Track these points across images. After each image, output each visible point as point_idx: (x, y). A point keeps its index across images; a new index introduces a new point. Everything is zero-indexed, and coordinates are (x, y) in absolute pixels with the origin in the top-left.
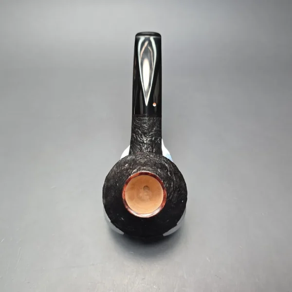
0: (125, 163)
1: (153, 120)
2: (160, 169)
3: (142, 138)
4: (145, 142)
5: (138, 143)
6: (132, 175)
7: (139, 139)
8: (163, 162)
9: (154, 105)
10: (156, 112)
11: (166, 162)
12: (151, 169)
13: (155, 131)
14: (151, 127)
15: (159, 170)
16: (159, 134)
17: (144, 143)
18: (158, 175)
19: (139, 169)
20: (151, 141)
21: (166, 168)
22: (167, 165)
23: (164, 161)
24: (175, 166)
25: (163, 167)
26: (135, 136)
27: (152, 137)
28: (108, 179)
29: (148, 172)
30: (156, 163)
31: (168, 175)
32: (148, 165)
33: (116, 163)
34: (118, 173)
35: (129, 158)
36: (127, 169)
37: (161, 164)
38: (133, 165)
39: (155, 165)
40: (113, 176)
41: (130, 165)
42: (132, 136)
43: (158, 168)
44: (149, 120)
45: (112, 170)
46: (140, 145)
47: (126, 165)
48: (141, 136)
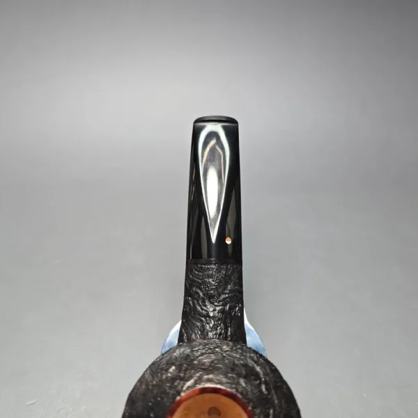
0: (170, 364)
1: (227, 270)
2: (245, 377)
3: (205, 306)
4: (211, 314)
5: (198, 316)
6: (183, 394)
7: (199, 308)
8: (251, 363)
9: (229, 241)
10: (231, 256)
11: (256, 362)
12: (224, 380)
13: (231, 291)
14: (223, 283)
15: (242, 382)
16: (237, 297)
17: (209, 317)
18: (242, 394)
19: (199, 380)
20: (222, 311)
21: (257, 376)
22: (258, 369)
23: (252, 358)
24: (275, 371)
25: (250, 375)
26: (191, 302)
27: (224, 305)
28: (131, 401)
29: (219, 386)
30: (234, 364)
31: (261, 391)
32: (218, 369)
33: (150, 363)
34: (153, 386)
35: (177, 353)
36: (173, 379)
37: (246, 366)
38: (186, 370)
39: (233, 370)
40: (144, 395)
41: (179, 368)
42: (186, 302)
43: (239, 375)
44: (219, 271)
45: (141, 381)
46: (202, 321)
47: (171, 370)
48: (204, 301)
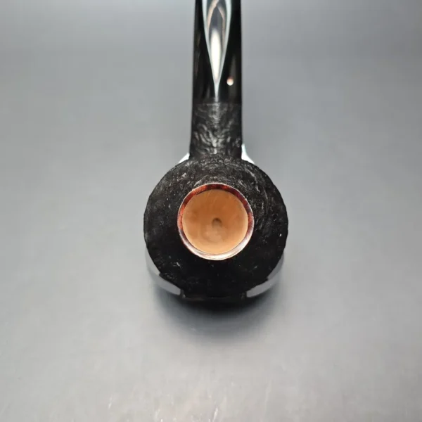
0: (181, 172)
1: (229, 108)
2: (243, 179)
3: (209, 138)
4: (215, 145)
5: (203, 147)
6: (193, 190)
7: (203, 140)
8: (246, 170)
9: (230, 82)
10: (233, 97)
11: (251, 171)
12: (226, 179)
13: (232, 126)
14: (224, 119)
15: (240, 182)
16: (237, 132)
17: (213, 147)
18: (239, 189)
19: (207, 180)
20: (224, 143)
21: (252, 179)
22: (253, 175)
23: (248, 168)
24: (267, 178)
25: (246, 178)
26: (197, 137)
27: (226, 138)
28: (152, 200)
29: (221, 184)
30: (234, 171)
31: (255, 190)
32: (221, 173)
33: (166, 173)
34: (169, 188)
35: (188, 164)
36: (185, 181)
37: (243, 172)
38: (196, 174)
39: (232, 174)
40: (162, 194)
41: (190, 174)
42: (193, 137)
43: (238, 178)
44: (221, 108)
45: (158, 185)
46: (206, 151)
47: (184, 176)
48: (208, 134)
